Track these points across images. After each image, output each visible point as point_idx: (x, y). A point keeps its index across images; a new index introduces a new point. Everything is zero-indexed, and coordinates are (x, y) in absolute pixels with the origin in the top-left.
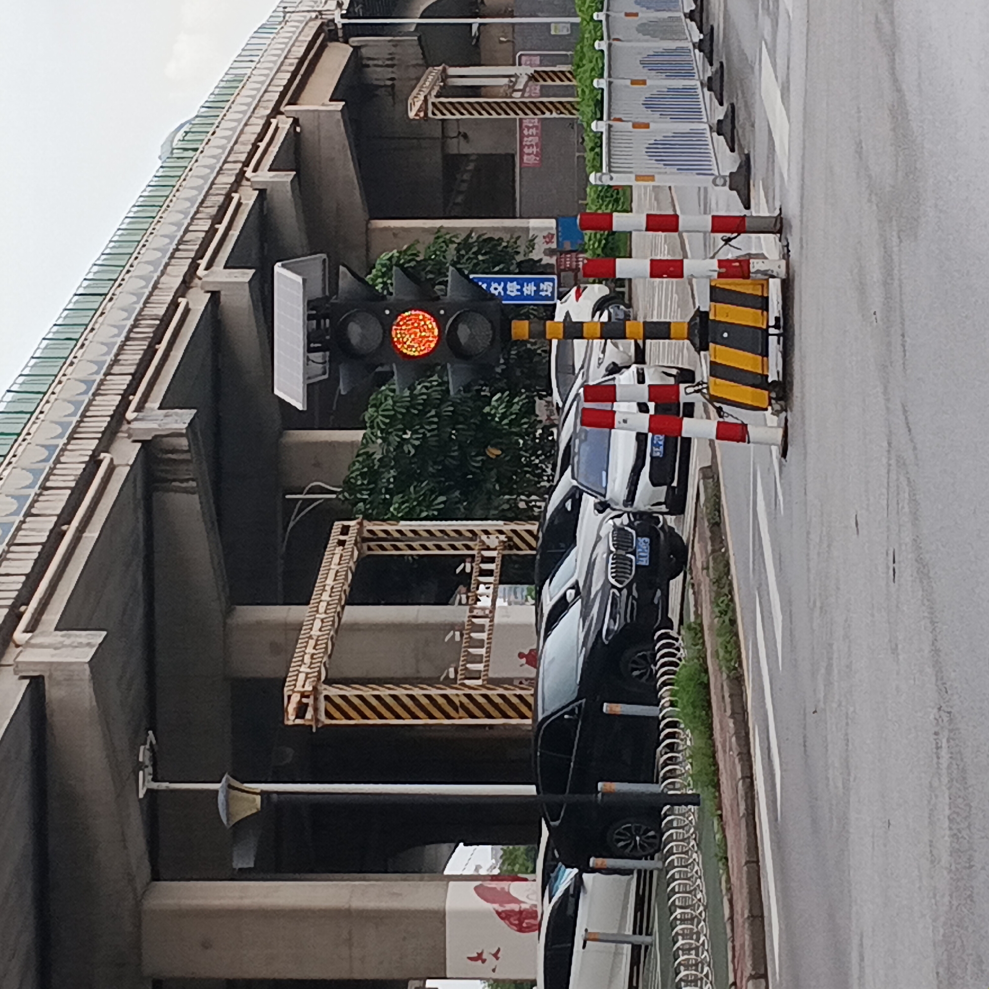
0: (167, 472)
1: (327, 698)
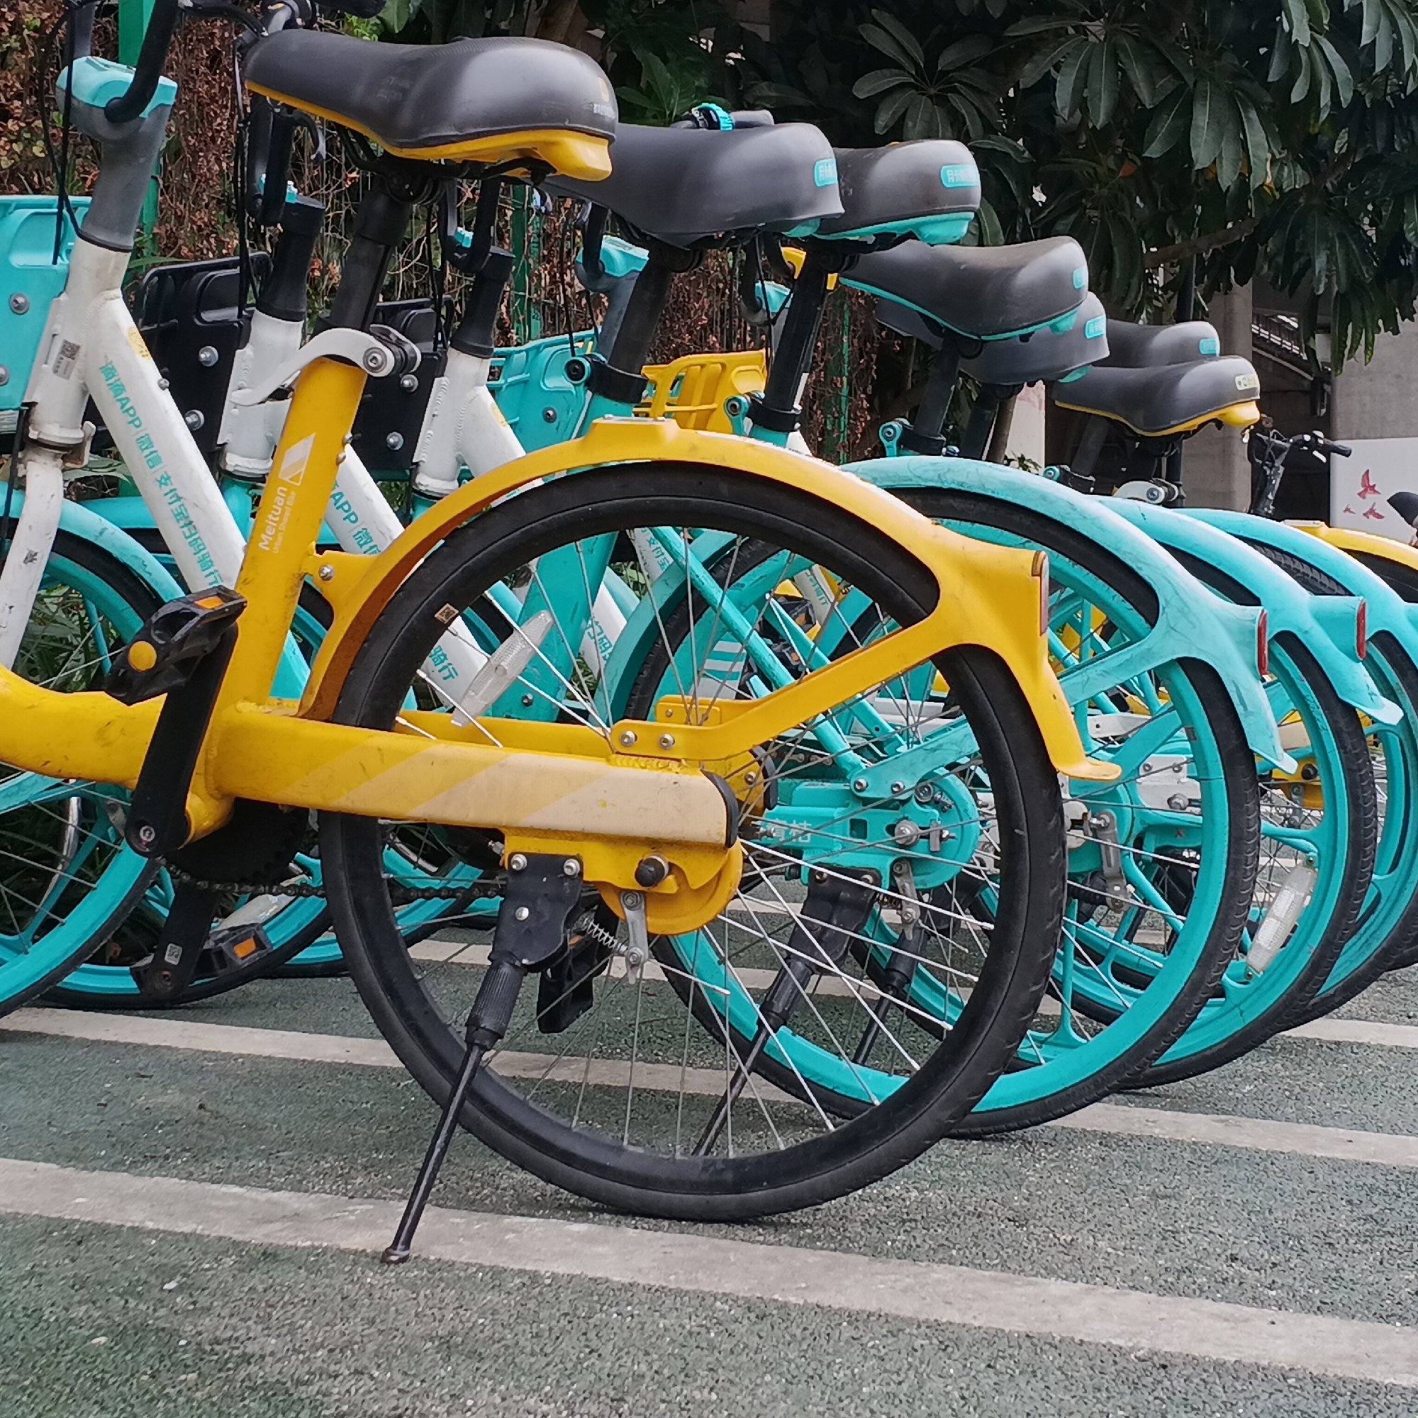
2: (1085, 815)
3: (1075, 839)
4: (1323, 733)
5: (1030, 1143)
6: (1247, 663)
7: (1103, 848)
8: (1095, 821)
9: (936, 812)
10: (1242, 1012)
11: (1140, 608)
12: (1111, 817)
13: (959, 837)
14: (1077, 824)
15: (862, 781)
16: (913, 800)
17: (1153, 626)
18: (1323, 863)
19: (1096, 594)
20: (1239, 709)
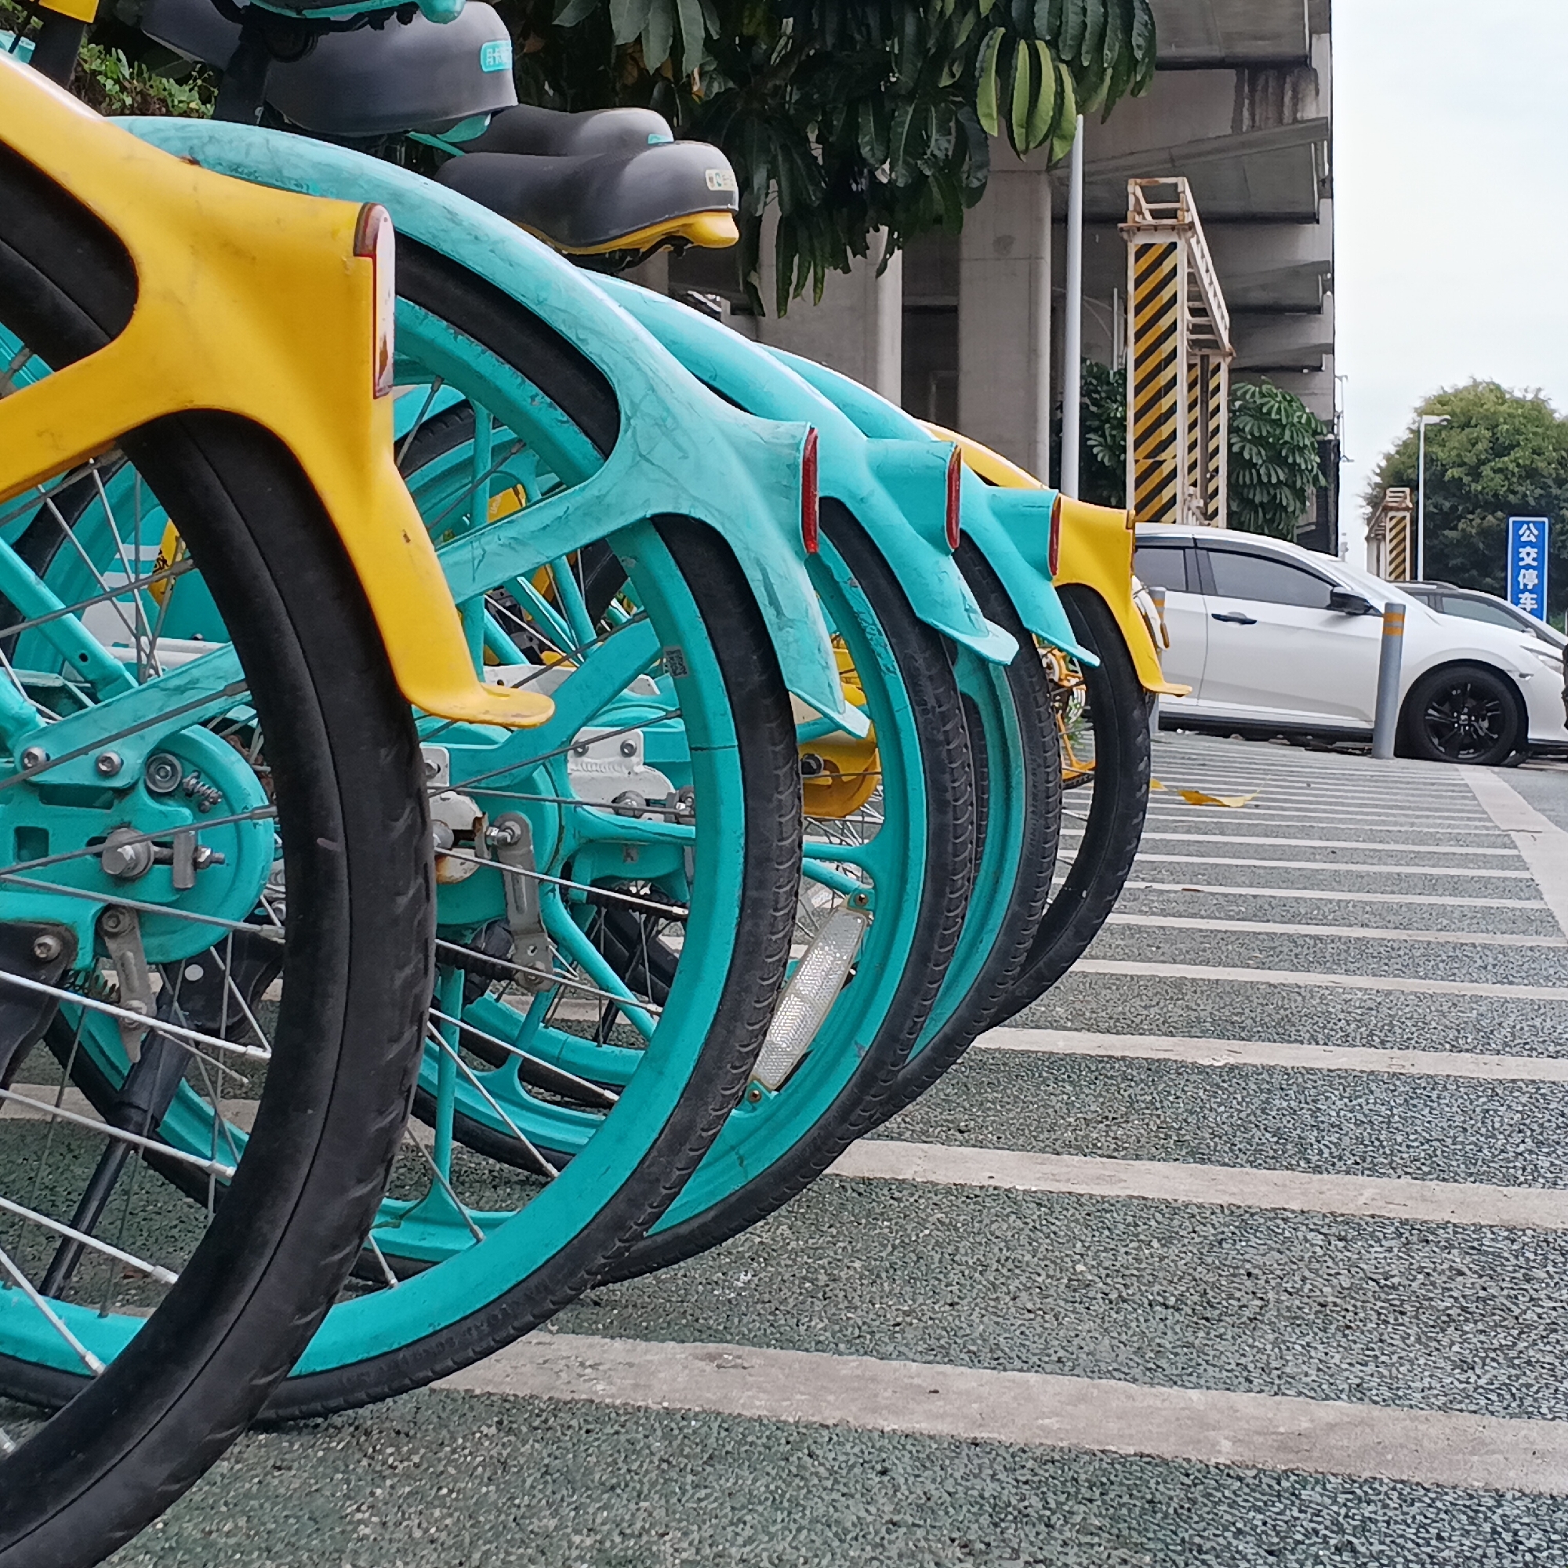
0: (1265, 89)
1: (1173, 246)
2: (477, 820)
3: (458, 865)
4: (888, 678)
5: (368, 1433)
6: (781, 525)
7: (508, 879)
8: (494, 832)
9: (186, 812)
10: (741, 1159)
11: (584, 419)
12: (524, 826)
13: (231, 859)
14: (462, 838)
15: (36, 751)
16: (141, 787)
17: (606, 456)
18: (882, 903)
19: (498, 390)
20: (768, 614)
